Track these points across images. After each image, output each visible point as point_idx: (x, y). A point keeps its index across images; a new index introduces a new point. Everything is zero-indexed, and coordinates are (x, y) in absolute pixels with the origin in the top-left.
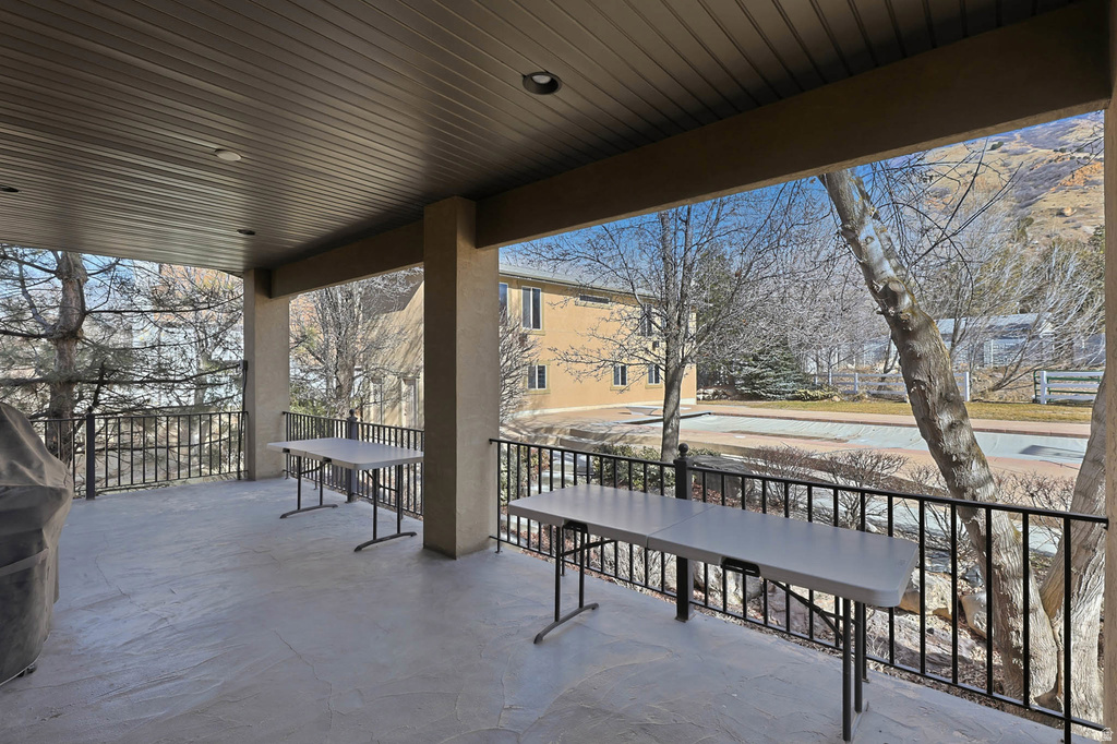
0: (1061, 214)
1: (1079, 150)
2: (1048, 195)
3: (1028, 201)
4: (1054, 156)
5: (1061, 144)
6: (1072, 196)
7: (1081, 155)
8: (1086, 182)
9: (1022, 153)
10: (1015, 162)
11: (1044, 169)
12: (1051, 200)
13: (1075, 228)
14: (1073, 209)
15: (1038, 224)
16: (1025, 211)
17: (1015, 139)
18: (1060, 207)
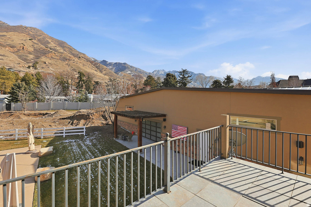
0: (45, 63)
1: (50, 49)
2: (42, 57)
3: (38, 57)
4: (45, 48)
5: (47, 46)
6: (48, 59)
7: (51, 50)
8: (51, 57)
9: (37, 44)
10: (36, 46)
11: (42, 51)
12: (43, 59)
13: (48, 67)
14: (48, 63)
15: (40, 64)
16: (37, 60)
17: (36, 40)
18: (45, 61)
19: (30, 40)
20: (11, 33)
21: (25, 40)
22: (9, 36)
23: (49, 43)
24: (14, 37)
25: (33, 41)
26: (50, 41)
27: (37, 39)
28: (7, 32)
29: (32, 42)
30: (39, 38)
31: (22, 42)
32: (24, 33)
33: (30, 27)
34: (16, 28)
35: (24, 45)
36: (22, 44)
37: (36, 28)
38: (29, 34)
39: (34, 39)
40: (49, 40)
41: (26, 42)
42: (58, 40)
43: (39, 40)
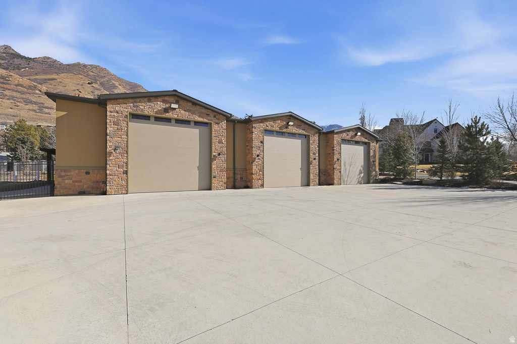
19: (89, 83)
20: (63, 75)
21: (82, 85)
22: (60, 80)
23: (115, 87)
24: (67, 81)
25: (94, 85)
26: (117, 84)
27: (99, 83)
28: (57, 73)
29: (93, 87)
30: (102, 80)
31: (79, 87)
32: (82, 75)
33: (91, 65)
34: (70, 67)
35: (81, 92)
36: (78, 90)
37: (98, 66)
38: (88, 75)
39: (94, 83)
40: (115, 83)
41: (83, 88)
42: (130, 82)
43: (102, 84)
